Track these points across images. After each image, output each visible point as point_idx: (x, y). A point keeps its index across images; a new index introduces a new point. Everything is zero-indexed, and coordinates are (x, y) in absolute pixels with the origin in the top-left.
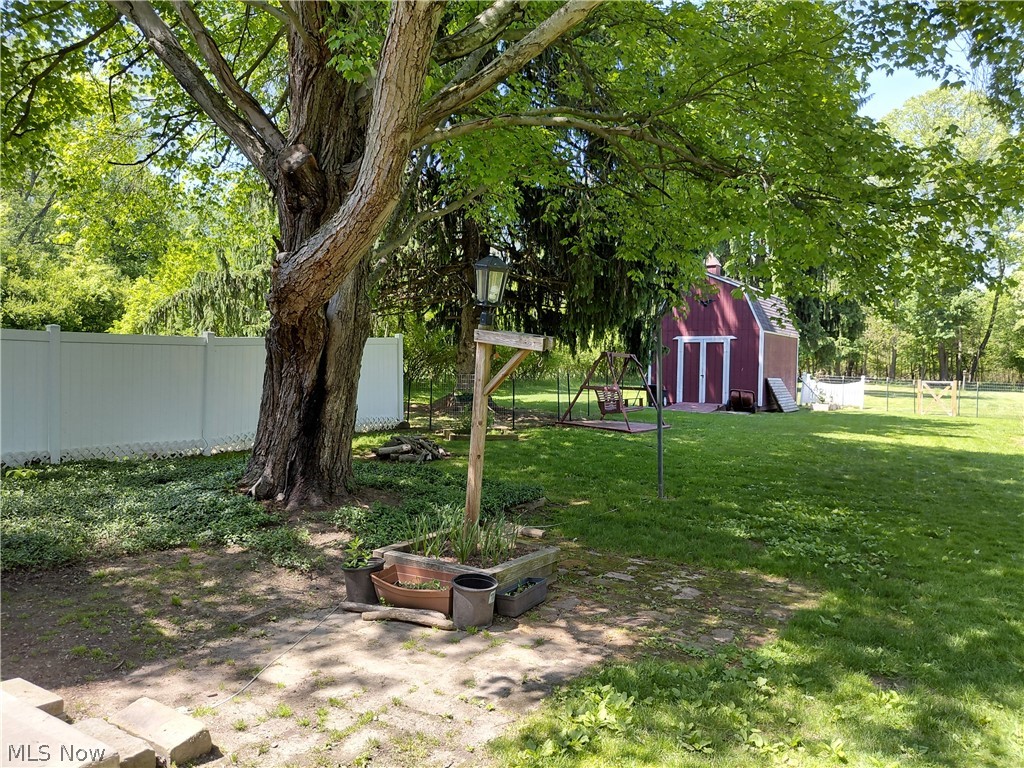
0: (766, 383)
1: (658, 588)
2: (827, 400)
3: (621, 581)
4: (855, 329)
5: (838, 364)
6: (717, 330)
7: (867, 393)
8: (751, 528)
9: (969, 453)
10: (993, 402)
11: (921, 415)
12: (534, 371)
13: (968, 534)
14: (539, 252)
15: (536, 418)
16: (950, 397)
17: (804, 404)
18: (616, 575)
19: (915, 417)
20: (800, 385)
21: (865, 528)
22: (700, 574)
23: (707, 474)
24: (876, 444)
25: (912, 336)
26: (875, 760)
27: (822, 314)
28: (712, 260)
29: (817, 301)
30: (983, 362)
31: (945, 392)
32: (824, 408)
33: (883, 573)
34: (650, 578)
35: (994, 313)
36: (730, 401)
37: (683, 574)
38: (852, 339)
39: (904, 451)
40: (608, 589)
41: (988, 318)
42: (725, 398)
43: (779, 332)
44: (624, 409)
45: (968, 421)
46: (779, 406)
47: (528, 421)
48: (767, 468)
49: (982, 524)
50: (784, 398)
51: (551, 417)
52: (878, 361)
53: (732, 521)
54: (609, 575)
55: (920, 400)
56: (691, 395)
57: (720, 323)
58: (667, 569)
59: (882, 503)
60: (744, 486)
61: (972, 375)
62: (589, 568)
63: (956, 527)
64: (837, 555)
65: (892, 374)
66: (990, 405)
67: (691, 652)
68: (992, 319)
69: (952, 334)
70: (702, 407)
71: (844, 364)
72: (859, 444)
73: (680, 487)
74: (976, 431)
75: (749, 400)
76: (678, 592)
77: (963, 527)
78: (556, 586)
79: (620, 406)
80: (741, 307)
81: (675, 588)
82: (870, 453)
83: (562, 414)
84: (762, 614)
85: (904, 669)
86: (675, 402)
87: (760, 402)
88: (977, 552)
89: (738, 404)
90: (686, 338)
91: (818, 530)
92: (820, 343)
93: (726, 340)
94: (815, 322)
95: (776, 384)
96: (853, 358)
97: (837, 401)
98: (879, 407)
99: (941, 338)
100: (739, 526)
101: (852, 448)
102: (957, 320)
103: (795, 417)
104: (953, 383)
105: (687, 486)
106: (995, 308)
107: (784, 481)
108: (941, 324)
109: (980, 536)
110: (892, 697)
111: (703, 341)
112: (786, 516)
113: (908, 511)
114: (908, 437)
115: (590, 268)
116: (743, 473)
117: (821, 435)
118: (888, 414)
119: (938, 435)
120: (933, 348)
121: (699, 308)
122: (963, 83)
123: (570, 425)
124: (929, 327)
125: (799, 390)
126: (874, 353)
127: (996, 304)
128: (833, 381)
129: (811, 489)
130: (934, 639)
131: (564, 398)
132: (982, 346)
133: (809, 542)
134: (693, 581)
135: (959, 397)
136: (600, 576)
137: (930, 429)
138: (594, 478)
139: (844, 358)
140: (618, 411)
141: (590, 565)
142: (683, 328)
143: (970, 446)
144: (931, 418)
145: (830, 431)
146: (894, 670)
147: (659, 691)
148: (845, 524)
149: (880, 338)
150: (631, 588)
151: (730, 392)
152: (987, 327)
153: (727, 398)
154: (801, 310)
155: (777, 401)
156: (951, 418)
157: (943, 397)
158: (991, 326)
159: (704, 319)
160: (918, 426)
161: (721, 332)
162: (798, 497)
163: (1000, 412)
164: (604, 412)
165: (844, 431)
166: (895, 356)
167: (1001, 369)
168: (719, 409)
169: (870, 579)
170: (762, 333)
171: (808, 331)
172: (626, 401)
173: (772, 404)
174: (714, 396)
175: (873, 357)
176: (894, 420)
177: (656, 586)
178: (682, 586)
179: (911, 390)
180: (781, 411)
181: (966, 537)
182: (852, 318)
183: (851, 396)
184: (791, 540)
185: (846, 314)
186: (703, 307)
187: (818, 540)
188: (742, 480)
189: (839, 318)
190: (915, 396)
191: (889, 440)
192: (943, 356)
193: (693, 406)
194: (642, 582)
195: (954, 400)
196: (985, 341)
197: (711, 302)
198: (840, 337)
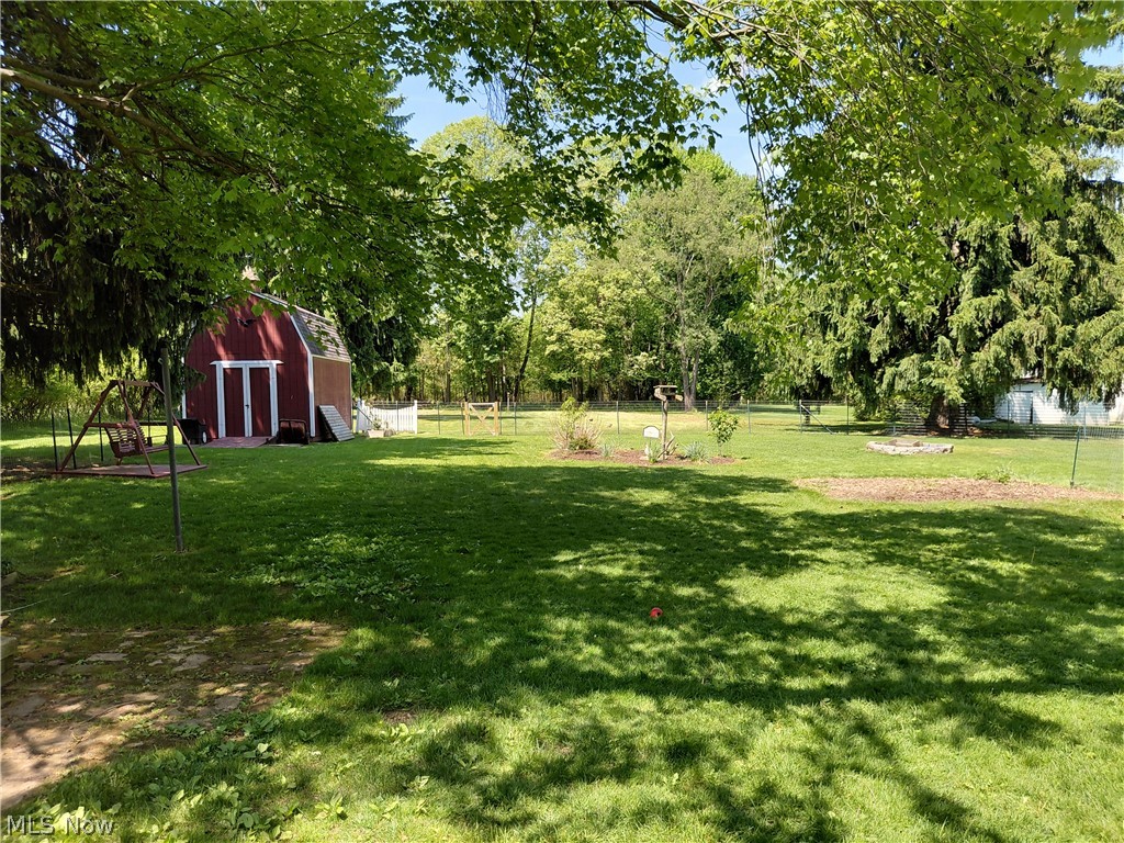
0: (318, 412)
1: (156, 662)
2: (383, 426)
3: (108, 663)
4: (408, 355)
5: (397, 391)
6: (261, 354)
7: (420, 417)
8: (281, 571)
9: (505, 469)
10: (531, 420)
11: (470, 436)
12: (31, 409)
13: (494, 545)
14: (22, 253)
15: (25, 470)
16: (492, 418)
17: (360, 432)
18: (103, 657)
19: (464, 438)
20: (355, 412)
21: (401, 553)
22: (213, 635)
23: (241, 516)
24: (424, 467)
25: (462, 361)
26: (373, 807)
27: (375, 339)
28: (249, 273)
29: (370, 325)
30: (523, 385)
31: (488, 413)
32: (380, 435)
33: (412, 598)
34: (147, 653)
35: (530, 340)
36: (279, 433)
37: (191, 639)
38: (406, 364)
39: (449, 470)
40: (88, 677)
41: (525, 344)
42: (275, 430)
43: (329, 356)
44: (145, 449)
45: (508, 439)
46: (333, 435)
47: (13, 473)
48: (310, 502)
49: (508, 533)
50: (338, 427)
51: (48, 466)
52: (434, 386)
53: (261, 567)
54: (93, 658)
55: (468, 422)
56: (235, 428)
57: (265, 347)
58: (171, 637)
59: (421, 526)
60: (283, 525)
61: (516, 396)
62: (66, 654)
63: (485, 540)
64: (369, 587)
65: (447, 399)
66: (528, 423)
67: (184, 732)
68: (529, 345)
69: (498, 359)
70: (248, 441)
71: (403, 389)
72: (408, 468)
73: (206, 536)
74: (513, 448)
75: (299, 430)
76: (180, 664)
77: (491, 540)
78: (12, 687)
79: (140, 447)
80: (285, 327)
81: (177, 658)
82: (416, 475)
83: (60, 461)
84: (278, 668)
85: (419, 696)
86: (217, 437)
87: (313, 434)
88: (500, 561)
89: (288, 435)
90: (226, 364)
91: (353, 561)
92: (375, 368)
93: (273, 365)
94: (369, 347)
95: (329, 411)
96: (411, 383)
97: (393, 426)
98: (432, 431)
99: (488, 362)
100: (268, 572)
101: (399, 473)
102: (501, 345)
103: (350, 446)
104: (495, 404)
105: (215, 534)
106: (530, 335)
107: (326, 515)
108: (488, 349)
109: (503, 546)
110: (401, 730)
111: (246, 365)
112: (322, 552)
113: (444, 530)
114: (455, 457)
115: (87, 273)
116: (282, 511)
117: (371, 462)
118: (440, 437)
119: (480, 453)
120: (482, 372)
121: (239, 329)
122: (467, 99)
123: (71, 475)
124: (477, 353)
125: (355, 417)
126: (430, 378)
127: (531, 331)
128: (392, 407)
129: (353, 519)
130: (450, 657)
131: (64, 441)
132: (522, 370)
133: (342, 577)
134: (202, 646)
135: (501, 418)
136: (80, 662)
137: (475, 449)
138: (95, 539)
139: (402, 383)
140: (137, 452)
141: (68, 650)
142: (221, 351)
143: (507, 462)
144: (477, 438)
145: (383, 457)
146: (408, 700)
147: (132, 792)
148: (382, 552)
149: (434, 363)
150: (120, 669)
151: (280, 422)
152: (525, 352)
153: (277, 430)
154: (355, 334)
155: (331, 430)
156: (494, 436)
157: (487, 418)
158: (528, 351)
159: (245, 342)
160: (464, 446)
161: (265, 356)
162: (339, 529)
163: (536, 428)
164: (119, 455)
165: (396, 456)
166: (450, 381)
167: (538, 391)
168: (268, 442)
169: (397, 607)
170: (310, 356)
171: (363, 357)
172: (150, 439)
173: (325, 433)
174: (261, 428)
175: (429, 382)
176: (444, 442)
177: (154, 660)
178: (185, 655)
179: (459, 413)
180: (335, 440)
181: (493, 549)
182: (404, 342)
183: (405, 421)
184: (323, 578)
185: (399, 338)
186: (243, 328)
187: (352, 573)
188: (279, 520)
189: (392, 343)
190: (463, 418)
191: (437, 462)
192: (491, 379)
193: (239, 440)
194: (136, 657)
195: (496, 420)
196: (524, 366)
197: (252, 322)
198: (395, 362)
